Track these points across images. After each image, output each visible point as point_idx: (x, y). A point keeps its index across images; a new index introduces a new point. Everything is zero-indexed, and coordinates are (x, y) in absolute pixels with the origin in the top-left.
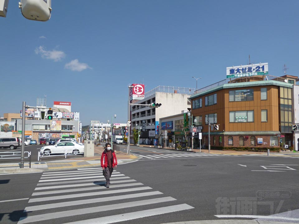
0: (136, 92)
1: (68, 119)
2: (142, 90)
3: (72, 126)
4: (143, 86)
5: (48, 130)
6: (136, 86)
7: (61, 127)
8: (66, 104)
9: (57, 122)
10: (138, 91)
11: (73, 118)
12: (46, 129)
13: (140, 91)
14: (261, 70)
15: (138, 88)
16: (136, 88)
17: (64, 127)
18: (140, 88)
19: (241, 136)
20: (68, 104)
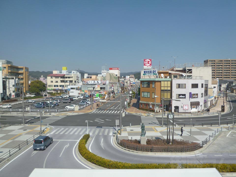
0: (146, 64)
1: (104, 84)
2: (150, 62)
3: (105, 88)
4: (151, 60)
5: (94, 90)
6: (146, 61)
7: (100, 88)
8: (115, 69)
9: (98, 86)
10: (147, 63)
11: (106, 83)
12: (93, 89)
13: (149, 63)
14: (155, 72)
15: (147, 62)
16: (146, 62)
17: (101, 88)
18: (148, 62)
19: (144, 103)
20: (117, 69)
